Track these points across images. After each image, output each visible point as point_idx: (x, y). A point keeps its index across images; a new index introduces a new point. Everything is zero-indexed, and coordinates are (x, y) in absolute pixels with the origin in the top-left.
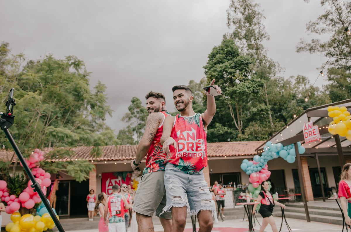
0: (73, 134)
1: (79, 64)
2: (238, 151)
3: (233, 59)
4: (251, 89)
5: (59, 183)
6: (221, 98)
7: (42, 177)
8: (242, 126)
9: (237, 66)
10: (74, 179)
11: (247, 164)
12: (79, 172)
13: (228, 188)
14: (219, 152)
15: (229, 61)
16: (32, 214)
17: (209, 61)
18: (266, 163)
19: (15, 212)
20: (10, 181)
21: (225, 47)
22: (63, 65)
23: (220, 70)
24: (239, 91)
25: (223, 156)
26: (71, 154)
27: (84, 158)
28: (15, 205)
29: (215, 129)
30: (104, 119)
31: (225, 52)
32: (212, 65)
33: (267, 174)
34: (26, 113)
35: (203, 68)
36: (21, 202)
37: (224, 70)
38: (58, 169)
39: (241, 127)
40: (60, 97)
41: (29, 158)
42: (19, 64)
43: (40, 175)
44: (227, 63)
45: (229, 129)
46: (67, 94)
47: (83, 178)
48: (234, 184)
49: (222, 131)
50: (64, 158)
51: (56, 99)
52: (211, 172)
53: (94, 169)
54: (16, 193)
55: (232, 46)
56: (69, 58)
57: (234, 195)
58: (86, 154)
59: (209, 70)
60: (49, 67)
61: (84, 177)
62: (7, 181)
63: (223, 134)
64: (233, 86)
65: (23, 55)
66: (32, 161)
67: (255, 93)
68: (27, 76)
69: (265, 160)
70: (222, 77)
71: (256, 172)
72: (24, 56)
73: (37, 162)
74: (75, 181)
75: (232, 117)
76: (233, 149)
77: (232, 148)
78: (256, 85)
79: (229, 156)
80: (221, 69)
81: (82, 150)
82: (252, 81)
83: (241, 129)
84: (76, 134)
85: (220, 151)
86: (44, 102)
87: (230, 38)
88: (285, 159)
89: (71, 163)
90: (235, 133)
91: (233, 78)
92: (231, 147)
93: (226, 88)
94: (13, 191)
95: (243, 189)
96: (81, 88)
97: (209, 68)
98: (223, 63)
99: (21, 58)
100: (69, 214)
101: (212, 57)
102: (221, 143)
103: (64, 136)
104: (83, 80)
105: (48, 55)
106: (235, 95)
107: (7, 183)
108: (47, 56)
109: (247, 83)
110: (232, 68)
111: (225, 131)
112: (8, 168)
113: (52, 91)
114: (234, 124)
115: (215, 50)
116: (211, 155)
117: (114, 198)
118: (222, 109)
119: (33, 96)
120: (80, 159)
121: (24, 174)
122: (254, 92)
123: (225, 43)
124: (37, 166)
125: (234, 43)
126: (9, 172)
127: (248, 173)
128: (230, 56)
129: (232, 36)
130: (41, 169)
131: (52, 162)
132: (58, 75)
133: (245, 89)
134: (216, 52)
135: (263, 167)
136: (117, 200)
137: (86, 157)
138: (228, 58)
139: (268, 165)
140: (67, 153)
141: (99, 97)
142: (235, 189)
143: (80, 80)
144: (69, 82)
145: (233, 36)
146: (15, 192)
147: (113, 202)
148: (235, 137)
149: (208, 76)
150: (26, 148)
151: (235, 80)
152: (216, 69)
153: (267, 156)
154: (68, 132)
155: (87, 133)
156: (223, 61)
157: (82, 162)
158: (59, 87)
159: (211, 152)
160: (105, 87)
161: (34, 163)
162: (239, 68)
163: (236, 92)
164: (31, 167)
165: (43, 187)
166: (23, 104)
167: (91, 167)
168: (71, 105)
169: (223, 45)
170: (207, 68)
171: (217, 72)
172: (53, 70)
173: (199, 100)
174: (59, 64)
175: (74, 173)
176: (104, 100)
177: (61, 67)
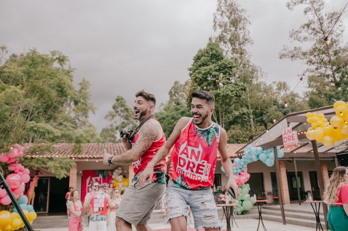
0: (55, 131)
1: (64, 59)
3: (217, 62)
4: (234, 92)
5: (38, 180)
7: (21, 173)
9: (221, 69)
10: (54, 176)
12: (59, 169)
15: (214, 64)
16: (9, 211)
17: (194, 63)
18: (246, 166)
21: (210, 50)
22: (47, 59)
23: (204, 72)
24: (223, 94)
26: (51, 150)
27: (65, 155)
30: (88, 116)
32: (197, 67)
33: (246, 176)
34: (7, 107)
35: (188, 69)
37: (208, 73)
38: (38, 165)
40: (43, 92)
41: (8, 153)
42: (1, 56)
43: (19, 171)
44: (212, 66)
46: (50, 89)
47: (63, 175)
50: (45, 155)
51: (38, 94)
53: (74, 166)
55: (217, 49)
56: (54, 53)
58: (67, 151)
59: (194, 72)
60: (32, 61)
61: (65, 174)
64: (217, 89)
66: (11, 156)
67: (238, 96)
68: (10, 69)
69: (245, 163)
70: (206, 79)
71: (236, 174)
72: (7, 48)
73: (16, 157)
74: (55, 177)
78: (239, 88)
80: (205, 71)
81: (63, 146)
82: (235, 85)
84: (58, 130)
86: (26, 96)
87: (216, 41)
88: (264, 162)
89: (51, 159)
91: (217, 81)
96: (64, 84)
97: (193, 70)
98: (207, 66)
99: (4, 50)
100: (47, 212)
101: (197, 60)
103: (46, 132)
104: (67, 76)
105: (32, 49)
106: (219, 98)
109: (230, 87)
110: (216, 71)
113: (35, 86)
115: (201, 52)
117: (98, 194)
119: (15, 89)
120: (61, 156)
121: (2, 170)
122: (236, 96)
123: (210, 46)
124: (16, 161)
125: (218, 47)
128: (215, 59)
130: (20, 165)
131: (32, 158)
132: (42, 70)
133: (228, 92)
134: (201, 54)
135: (243, 170)
136: (101, 197)
137: (67, 153)
138: (213, 61)
139: (247, 167)
140: (48, 149)
141: (82, 94)
142: (215, 191)
143: (64, 75)
144: (53, 77)
145: (218, 40)
147: (96, 198)
149: (192, 78)
150: (5, 142)
151: (218, 83)
152: (200, 71)
153: (247, 159)
154: (50, 128)
155: (69, 130)
156: (208, 64)
157: (63, 159)
158: (42, 81)
160: (90, 84)
161: (13, 159)
162: (223, 71)
163: (220, 95)
164: (10, 162)
165: (21, 183)
166: (3, 98)
167: (72, 164)
168: (53, 101)
169: (208, 48)
170: (191, 70)
171: (202, 74)
172: (37, 64)
173: (183, 101)
174: (43, 59)
175: (54, 169)
176: (88, 97)
177: (45, 62)
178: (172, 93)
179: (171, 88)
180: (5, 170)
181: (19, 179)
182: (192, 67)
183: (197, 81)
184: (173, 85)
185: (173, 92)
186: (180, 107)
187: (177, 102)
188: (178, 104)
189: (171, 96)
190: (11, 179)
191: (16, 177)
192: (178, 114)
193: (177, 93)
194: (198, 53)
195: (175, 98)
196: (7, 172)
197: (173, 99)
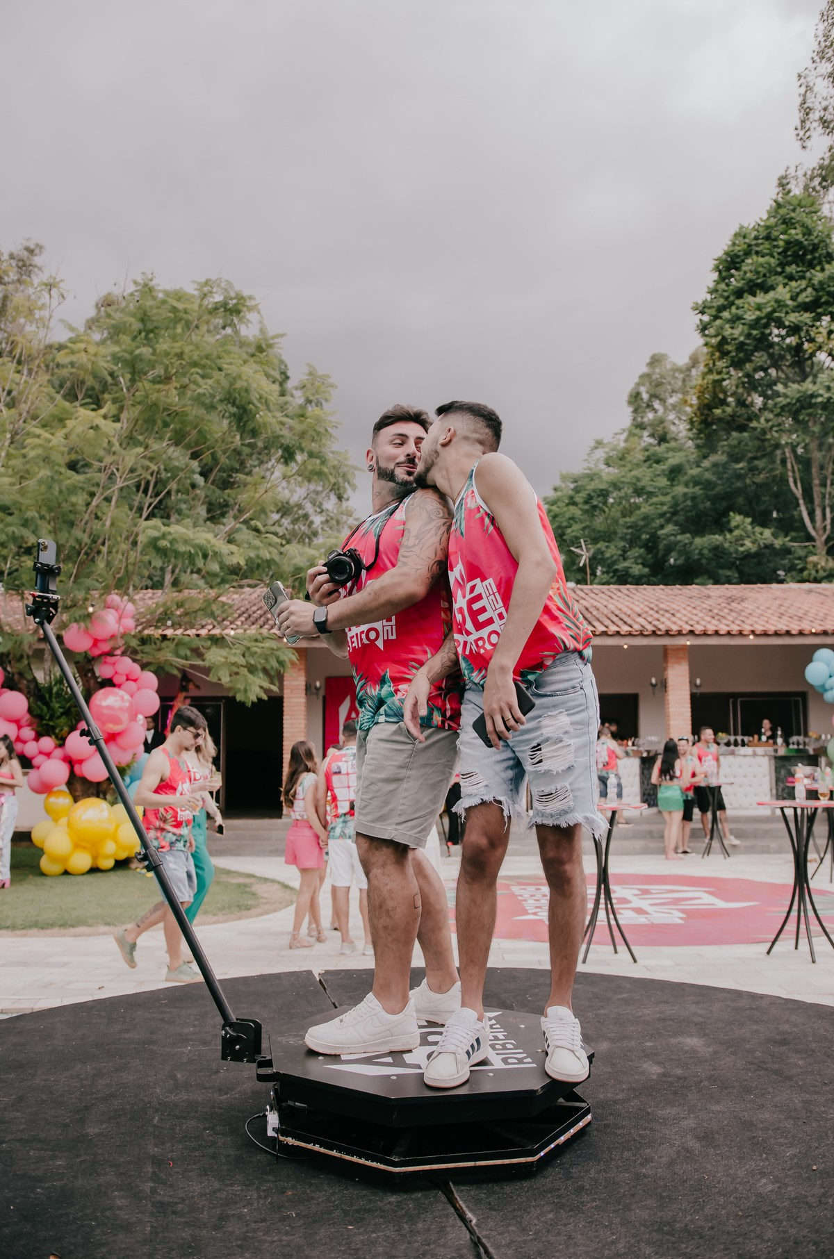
0: (224, 548)
1: (240, 307)
2: (800, 619)
3: (808, 274)
6: (754, 424)
7: (131, 685)
8: (829, 527)
9: (823, 300)
10: (231, 695)
11: (828, 663)
12: (244, 671)
13: (756, 746)
14: (730, 618)
15: (793, 284)
16: (105, 799)
17: (717, 282)
19: (55, 789)
20: (37, 695)
21: (781, 228)
22: (186, 312)
23: (754, 317)
24: (826, 395)
25: (741, 634)
26: (219, 613)
27: (267, 626)
28: (55, 770)
29: (728, 536)
31: (778, 247)
32: (727, 298)
34: (76, 478)
35: (695, 309)
36: (70, 761)
37: (769, 316)
38: (179, 660)
39: (825, 528)
40: (182, 423)
41: (89, 625)
42: (46, 313)
43: (125, 678)
44: (782, 292)
45: (782, 534)
46: (202, 412)
47: (257, 690)
48: (779, 733)
49: (754, 542)
50: (203, 627)
51: (168, 431)
52: (697, 686)
53: (293, 663)
54: (57, 731)
55: (808, 222)
56: (206, 289)
57: (777, 770)
59: (716, 317)
60: (142, 320)
61: (261, 687)
62: (29, 692)
63: (757, 555)
64: (803, 377)
65: (58, 283)
66: (101, 633)
68: (73, 352)
70: (763, 343)
72: (61, 285)
73: (113, 636)
74: (234, 700)
75: (793, 494)
76: (782, 610)
77: (781, 605)
79: (765, 634)
80: (758, 313)
81: (260, 598)
83: (824, 537)
84: (233, 548)
85: (734, 614)
86: (130, 440)
87: (806, 187)
89: (217, 641)
90: (801, 553)
91: (806, 345)
92: (778, 602)
93: (775, 388)
94: (47, 725)
96: (247, 391)
97: (713, 312)
98: (766, 292)
99: (54, 292)
101: (728, 269)
102: (745, 586)
103: (197, 554)
104: (256, 362)
105: (140, 280)
106: (810, 411)
107: (28, 698)
108: (136, 283)
110: (805, 307)
111: (762, 544)
112: (31, 653)
113: (155, 404)
114: (802, 519)
115: (741, 239)
116: (699, 629)
117: (344, 759)
118: (756, 462)
119: (92, 421)
120: (253, 631)
123: (782, 211)
124: (115, 649)
125: (816, 212)
126: (33, 667)
127: (828, 696)
128: (799, 261)
129: (812, 179)
130: (127, 661)
131: (164, 637)
132: (173, 348)
134: (745, 247)
136: (354, 767)
138: (792, 268)
140: (206, 610)
141: (308, 421)
142: (782, 752)
143: (245, 362)
144: (209, 371)
145: (817, 181)
146: (53, 728)
147: (340, 773)
148: (799, 567)
149: (708, 339)
150: (79, 590)
151: (813, 355)
152: (740, 312)
154: (209, 542)
155: (270, 544)
156: (769, 283)
157: (256, 640)
158: (176, 388)
159: (702, 619)
160: (331, 386)
161: (105, 641)
162: (830, 308)
163: (813, 401)
164: (97, 652)
165: (133, 718)
166: (62, 449)
167: (283, 657)
168: (218, 450)
169: (773, 221)
170: (706, 310)
171: (743, 324)
172: (156, 331)
173: (680, 429)
174: (174, 310)
175: (228, 674)
176: (326, 430)
177: (181, 319)
178: (642, 399)
179: (636, 380)
180: (86, 675)
181: (127, 704)
182: (709, 297)
183: (729, 352)
184: (645, 370)
185: (645, 396)
186: (669, 449)
187: (660, 429)
188: (663, 439)
189: (635, 411)
190: (104, 704)
191: (118, 698)
192: (657, 476)
193: (660, 400)
194: (734, 244)
195: (650, 416)
196: (92, 682)
197: (645, 420)
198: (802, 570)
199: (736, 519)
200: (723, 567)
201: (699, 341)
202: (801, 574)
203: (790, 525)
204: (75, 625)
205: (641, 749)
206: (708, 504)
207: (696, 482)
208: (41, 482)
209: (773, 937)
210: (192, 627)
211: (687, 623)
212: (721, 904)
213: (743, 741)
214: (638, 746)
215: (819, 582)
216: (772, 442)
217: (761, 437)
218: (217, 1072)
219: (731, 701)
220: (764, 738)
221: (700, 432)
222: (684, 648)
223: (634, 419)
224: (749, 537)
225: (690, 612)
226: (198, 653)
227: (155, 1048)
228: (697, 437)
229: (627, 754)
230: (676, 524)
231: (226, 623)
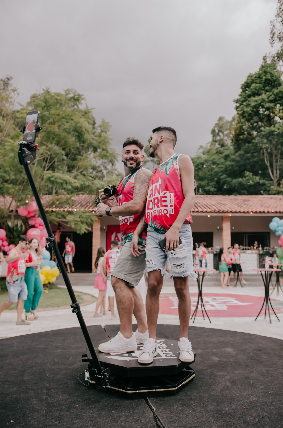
0: (73, 181)
1: (79, 98)
2: (268, 207)
3: (273, 90)
5: (61, 235)
6: (253, 141)
7: (40, 227)
9: (278, 99)
10: (75, 231)
11: (277, 223)
12: (80, 223)
14: (244, 207)
15: (268, 93)
17: (242, 92)
20: (9, 230)
21: (264, 74)
22: (60, 100)
23: (254, 104)
24: (278, 131)
25: (248, 212)
26: (72, 203)
27: (87, 208)
29: (244, 179)
30: (115, 164)
31: (262, 81)
32: (245, 98)
35: (234, 101)
37: (260, 104)
38: (57, 219)
39: (277, 177)
40: (59, 138)
41: (27, 207)
42: (13, 100)
43: (39, 225)
44: (264, 96)
45: (262, 179)
46: (66, 134)
47: (84, 229)
48: (260, 246)
49: (253, 181)
50: (66, 208)
51: (54, 141)
52: (233, 230)
53: (96, 221)
55: (272, 72)
56: (67, 92)
57: (260, 259)
58: (90, 203)
59: (241, 104)
60: (45, 103)
61: (86, 229)
62: (6, 229)
63: (253, 185)
64: (270, 125)
66: (31, 209)
68: (22, 113)
70: (257, 113)
72: (18, 90)
73: (35, 211)
74: (76, 232)
75: (266, 165)
76: (262, 204)
79: (256, 212)
80: (256, 103)
81: (85, 198)
83: (276, 180)
84: (76, 181)
85: (246, 205)
87: (272, 60)
89: (71, 213)
90: (269, 185)
91: (271, 114)
92: (260, 202)
93: (261, 129)
94: (12, 241)
95: (271, 252)
96: (81, 127)
97: (240, 102)
98: (259, 96)
99: (16, 92)
101: (245, 88)
102: (249, 196)
103: (64, 183)
104: (84, 118)
105: (45, 89)
106: (273, 137)
107: (6, 231)
108: (43, 90)
110: (271, 101)
111: (256, 182)
112: (7, 216)
113: (50, 132)
114: (269, 174)
115: (250, 78)
116: (234, 210)
117: (113, 253)
118: (254, 154)
120: (82, 209)
121: (23, 224)
123: (264, 69)
124: (35, 215)
125: (275, 68)
126: (8, 221)
127: (277, 234)
128: (270, 85)
129: (274, 58)
130: (39, 219)
131: (52, 211)
132: (56, 112)
134: (251, 81)
136: (116, 256)
137: (89, 206)
138: (267, 88)
140: (67, 202)
141: (102, 138)
142: (261, 252)
143: (81, 117)
144: (68, 120)
145: (276, 58)
146: (14, 242)
147: (111, 258)
149: (238, 112)
150: (23, 194)
151: (274, 118)
152: (249, 103)
154: (67, 178)
155: (88, 180)
156: (259, 93)
157: (84, 213)
158: (57, 126)
159: (235, 207)
160: (110, 126)
161: (32, 212)
162: (279, 102)
163: (274, 133)
164: (29, 216)
165: (42, 239)
167: (92, 219)
168: (71, 147)
169: (261, 72)
170: (238, 102)
171: (251, 107)
172: (50, 106)
173: (228, 142)
174: (57, 99)
175: (74, 224)
176: (108, 141)
177: (58, 103)
178: (215, 132)
179: (214, 125)
180: (26, 224)
181: (39, 234)
182: (239, 97)
183: (245, 116)
184: (217, 122)
185: (217, 131)
186: (225, 149)
187: (221, 142)
188: (222, 146)
189: (213, 136)
190: (32, 233)
191: (36, 232)
192: (220, 158)
193: (222, 132)
194: (248, 79)
195: (218, 138)
196: (28, 226)
197: (217, 139)
198: (269, 191)
199: (247, 173)
200: (242, 189)
201: (235, 113)
202: (268, 192)
203: (265, 175)
204: (22, 207)
205: (214, 251)
206: (237, 168)
207: (233, 160)
208: (11, 158)
209: (257, 315)
210: (62, 207)
211: (230, 208)
212: (240, 303)
213: (248, 249)
214: (213, 250)
215: (274, 194)
216: (260, 147)
217: (256, 146)
218: (69, 359)
219: (244, 235)
220: (255, 248)
221: (235, 143)
222: (229, 217)
223: (213, 139)
224: (251, 179)
225: (231, 205)
226: (64, 217)
227: (48, 350)
228: (234, 145)
229: (209, 252)
230: (226, 174)
231: (74, 206)
